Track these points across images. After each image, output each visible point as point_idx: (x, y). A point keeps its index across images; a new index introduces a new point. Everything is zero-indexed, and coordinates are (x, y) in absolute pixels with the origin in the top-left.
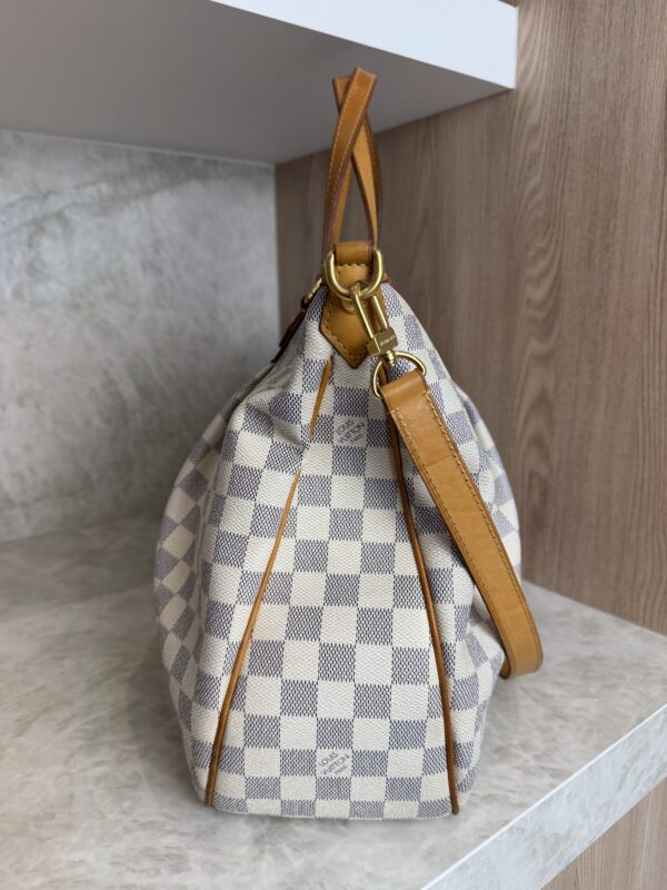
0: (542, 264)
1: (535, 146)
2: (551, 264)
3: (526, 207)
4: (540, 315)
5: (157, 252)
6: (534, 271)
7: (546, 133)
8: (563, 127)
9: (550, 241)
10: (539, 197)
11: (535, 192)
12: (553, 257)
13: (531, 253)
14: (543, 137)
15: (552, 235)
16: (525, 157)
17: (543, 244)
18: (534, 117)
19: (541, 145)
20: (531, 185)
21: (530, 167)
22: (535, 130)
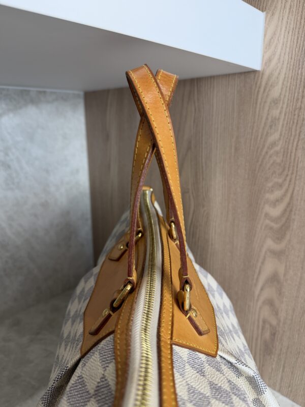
0: (278, 194)
1: (275, 113)
2: (284, 195)
3: (267, 153)
4: (276, 226)
5: (7, 154)
6: (272, 197)
7: (285, 106)
8: (299, 103)
9: (285, 180)
10: (277, 148)
11: (274, 144)
12: (287, 191)
13: (270, 185)
14: (282, 108)
15: (287, 175)
16: (267, 119)
17: (280, 181)
18: (276, 92)
19: (280, 113)
20: (271, 139)
21: (271, 127)
22: (276, 102)
